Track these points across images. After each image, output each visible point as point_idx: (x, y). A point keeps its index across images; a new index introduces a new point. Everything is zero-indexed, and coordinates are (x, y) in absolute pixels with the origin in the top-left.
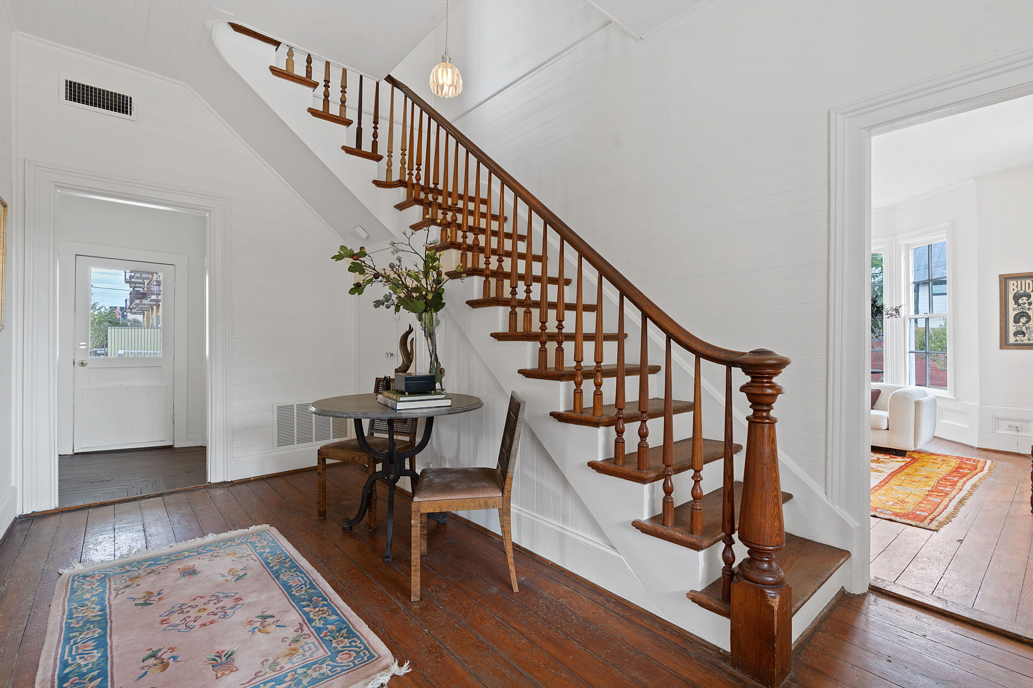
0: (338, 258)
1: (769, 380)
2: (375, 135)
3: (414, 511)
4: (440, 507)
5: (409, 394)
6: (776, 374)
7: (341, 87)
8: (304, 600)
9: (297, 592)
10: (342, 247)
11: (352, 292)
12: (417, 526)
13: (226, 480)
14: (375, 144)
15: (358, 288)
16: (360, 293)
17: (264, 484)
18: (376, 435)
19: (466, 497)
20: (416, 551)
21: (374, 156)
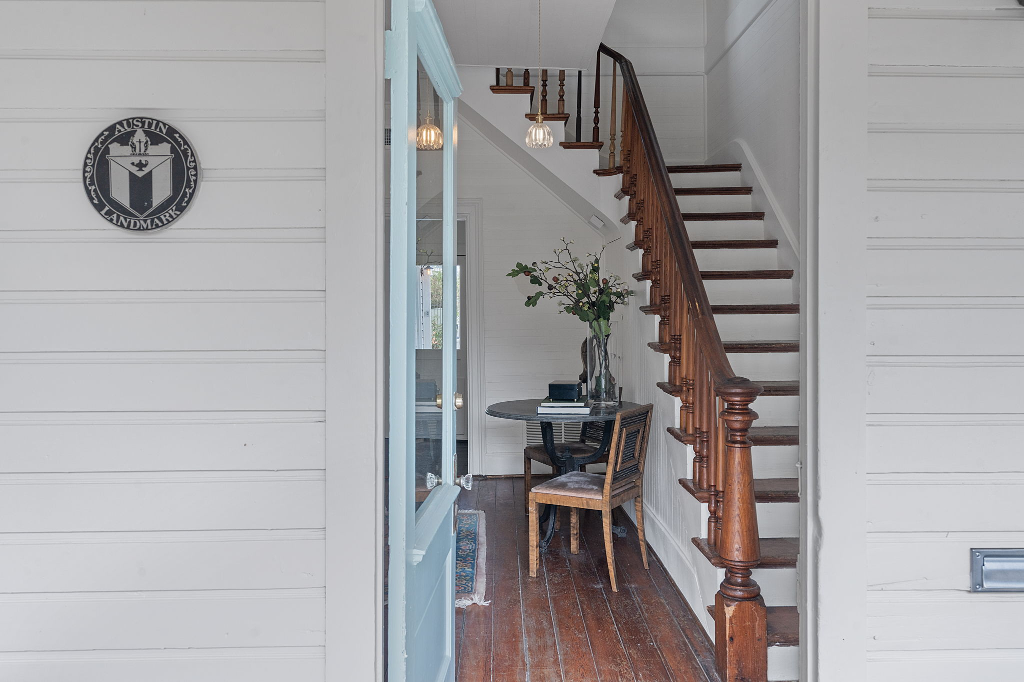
0: (514, 274)
1: (745, 407)
2: (596, 120)
3: (531, 500)
4: (551, 500)
5: (552, 400)
6: (751, 401)
7: (559, 80)
8: (462, 557)
9: (461, 552)
10: (519, 265)
11: (527, 304)
12: (533, 513)
13: (481, 474)
14: (596, 130)
15: (531, 301)
16: (534, 304)
17: (510, 483)
18: (587, 442)
19: (572, 495)
20: (532, 534)
21: (596, 144)
